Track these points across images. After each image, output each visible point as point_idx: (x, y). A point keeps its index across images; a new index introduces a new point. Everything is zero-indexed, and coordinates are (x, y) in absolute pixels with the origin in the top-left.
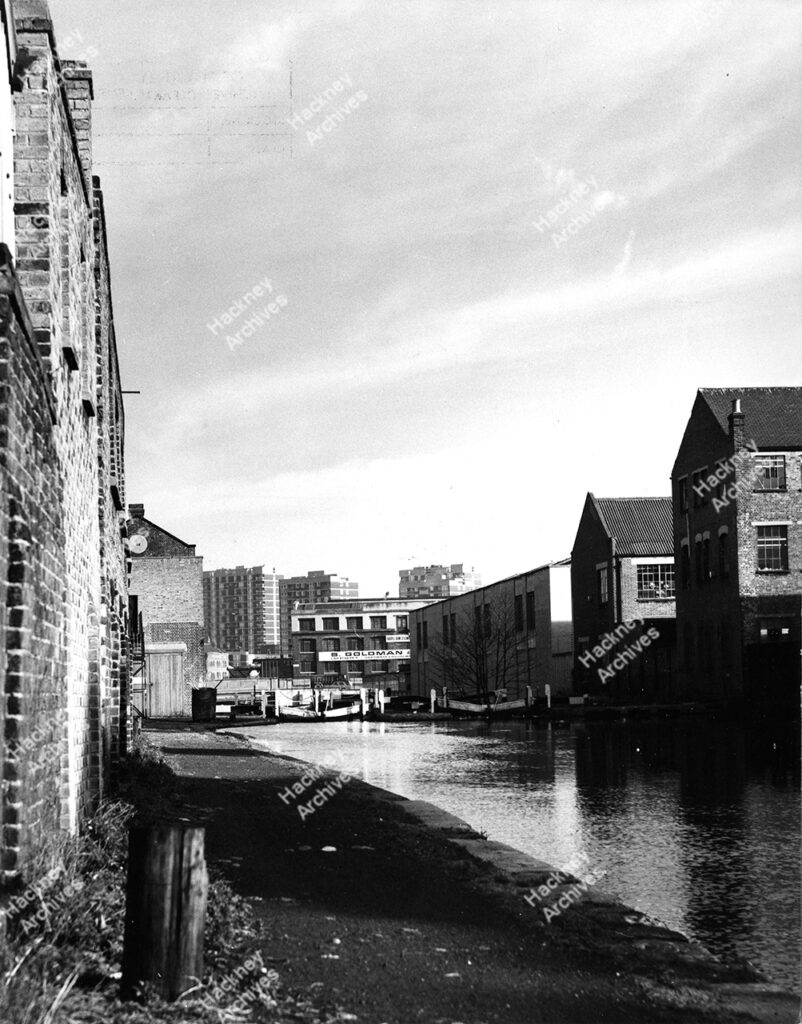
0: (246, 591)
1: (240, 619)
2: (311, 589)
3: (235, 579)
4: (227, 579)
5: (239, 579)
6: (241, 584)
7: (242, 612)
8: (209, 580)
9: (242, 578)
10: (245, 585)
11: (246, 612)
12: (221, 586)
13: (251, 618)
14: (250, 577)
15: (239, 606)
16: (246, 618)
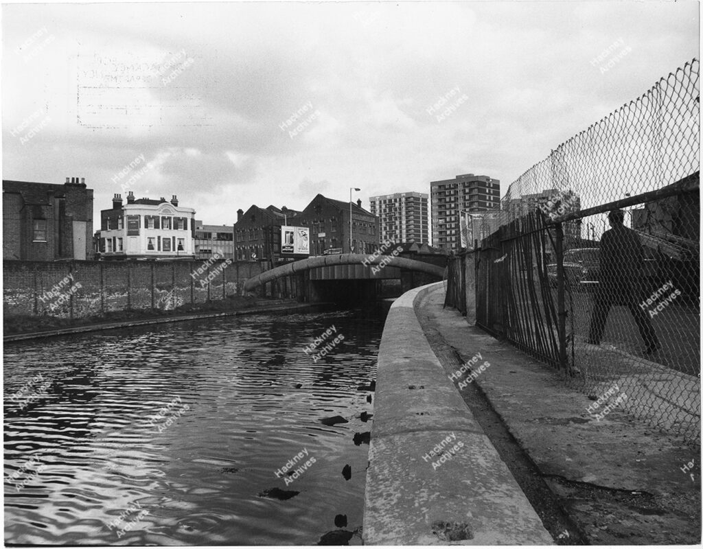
0: (400, 209)
1: (396, 228)
2: (460, 187)
3: (393, 200)
4: (387, 201)
5: (396, 201)
6: (397, 205)
7: (397, 222)
8: (374, 202)
9: (398, 200)
10: (400, 205)
11: (401, 223)
12: (383, 206)
13: (404, 227)
14: (403, 199)
15: (396, 219)
16: (401, 227)
